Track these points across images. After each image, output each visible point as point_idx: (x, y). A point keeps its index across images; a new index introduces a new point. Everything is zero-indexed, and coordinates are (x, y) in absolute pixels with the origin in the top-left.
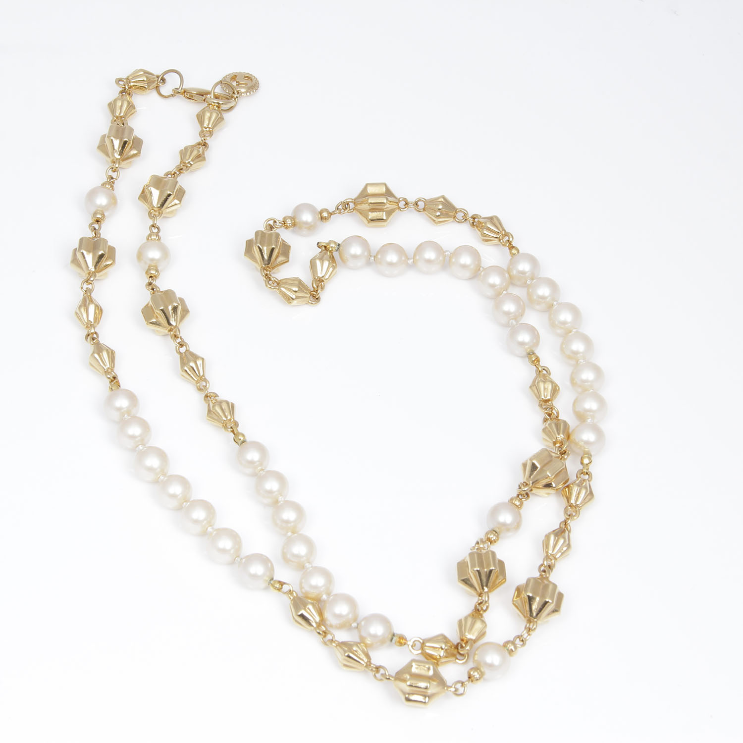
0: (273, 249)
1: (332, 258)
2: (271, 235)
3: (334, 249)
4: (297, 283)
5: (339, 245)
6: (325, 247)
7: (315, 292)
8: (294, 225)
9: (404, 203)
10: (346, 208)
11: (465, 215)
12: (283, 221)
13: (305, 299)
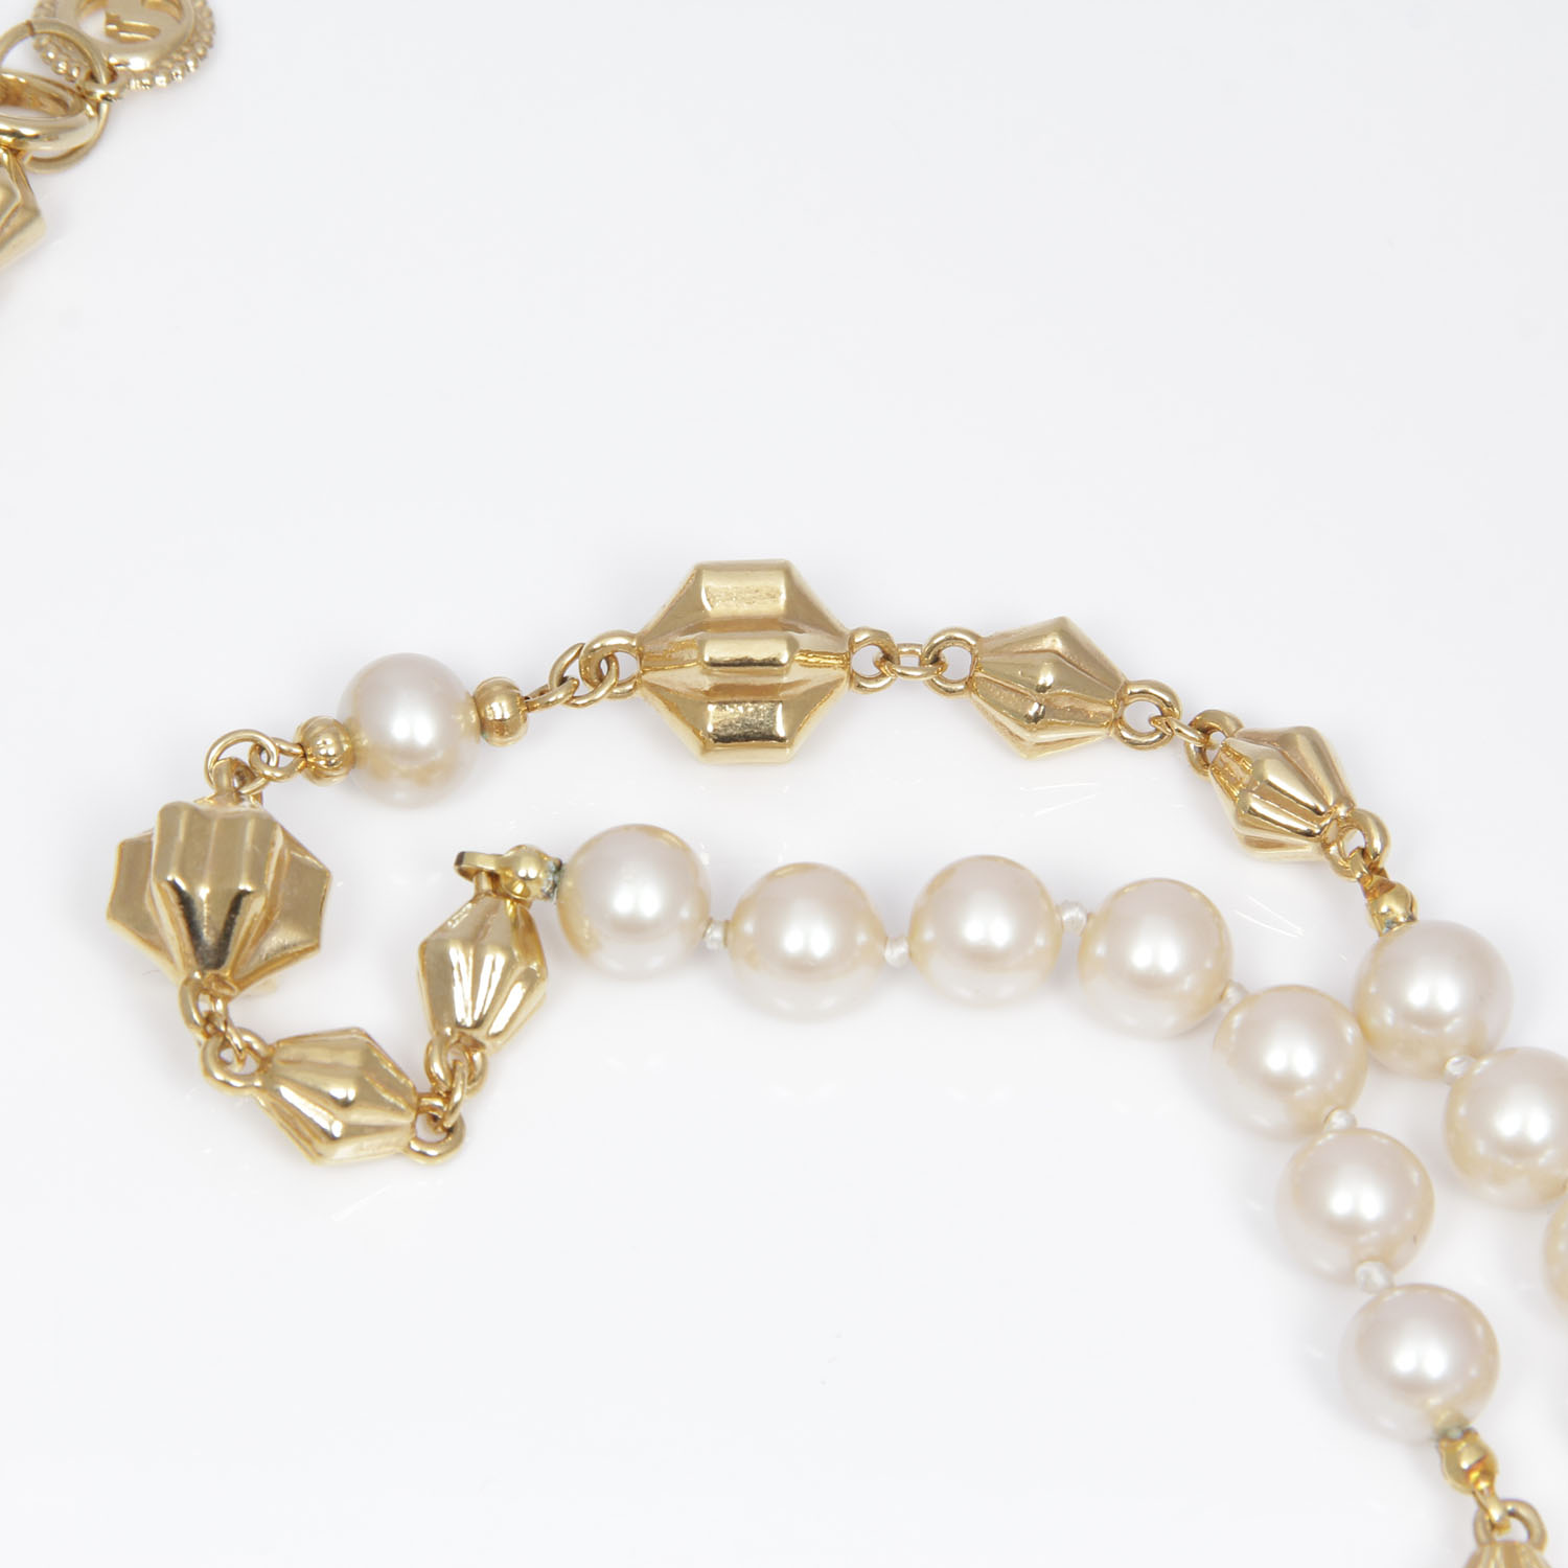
0: (237, 901)
1: (525, 929)
2: (233, 825)
3: (534, 889)
4: (351, 1059)
5: (559, 867)
6: (493, 877)
7: (439, 1095)
8: (351, 759)
9: (876, 652)
10: (601, 679)
11: (1168, 709)
12: (300, 745)
13: (392, 1138)
